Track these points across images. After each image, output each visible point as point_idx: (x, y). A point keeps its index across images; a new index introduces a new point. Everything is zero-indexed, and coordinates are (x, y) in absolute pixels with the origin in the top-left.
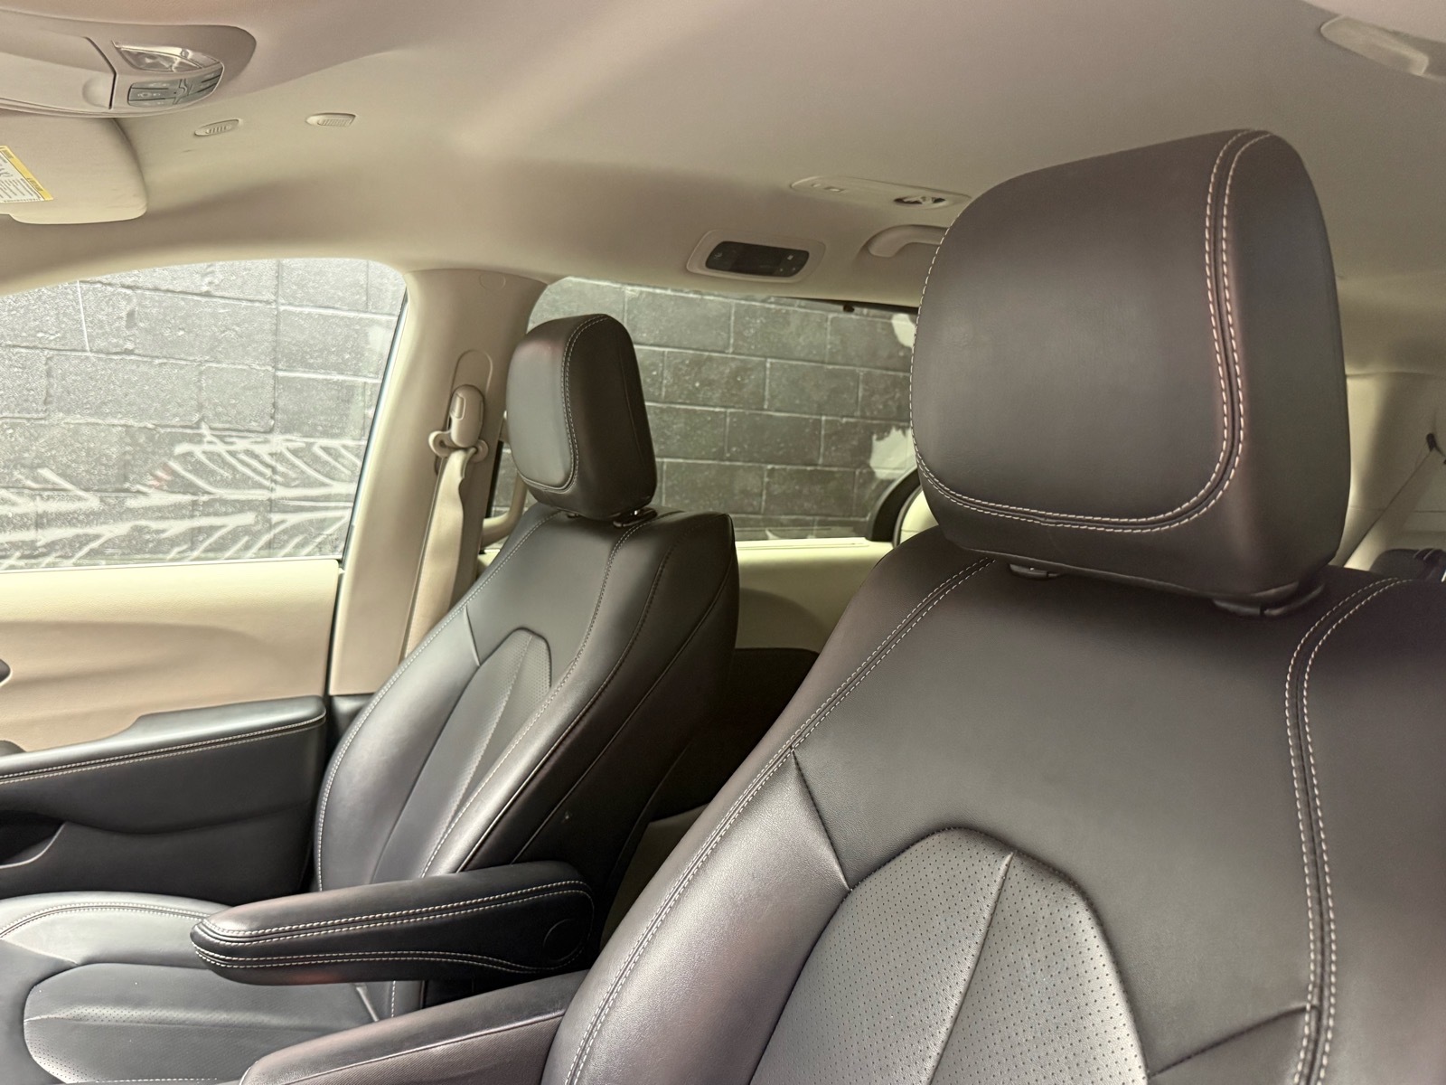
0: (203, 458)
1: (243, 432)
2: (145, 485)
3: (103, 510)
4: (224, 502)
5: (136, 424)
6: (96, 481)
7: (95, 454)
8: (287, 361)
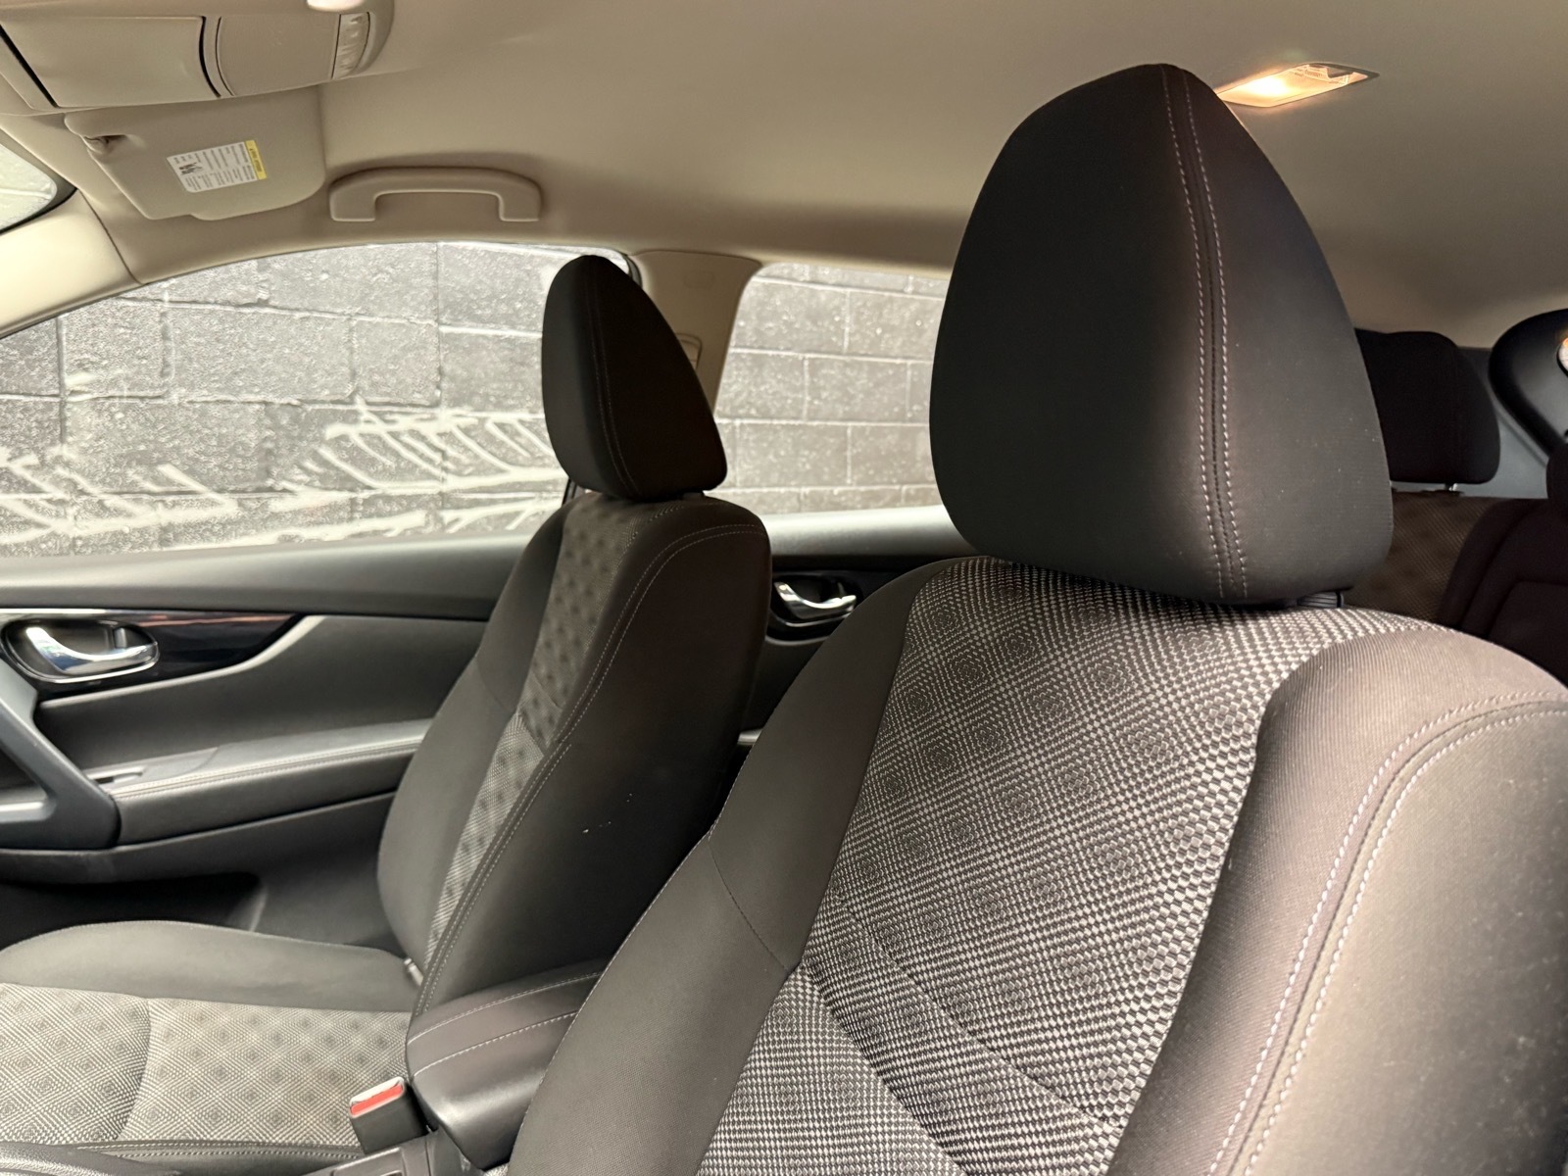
0: (361, 443)
1: (407, 406)
2: (291, 481)
3: (243, 517)
4: (388, 499)
5: (277, 401)
6: (231, 479)
7: (228, 443)
8: (452, 313)
